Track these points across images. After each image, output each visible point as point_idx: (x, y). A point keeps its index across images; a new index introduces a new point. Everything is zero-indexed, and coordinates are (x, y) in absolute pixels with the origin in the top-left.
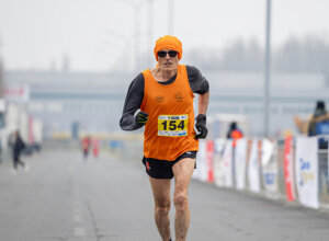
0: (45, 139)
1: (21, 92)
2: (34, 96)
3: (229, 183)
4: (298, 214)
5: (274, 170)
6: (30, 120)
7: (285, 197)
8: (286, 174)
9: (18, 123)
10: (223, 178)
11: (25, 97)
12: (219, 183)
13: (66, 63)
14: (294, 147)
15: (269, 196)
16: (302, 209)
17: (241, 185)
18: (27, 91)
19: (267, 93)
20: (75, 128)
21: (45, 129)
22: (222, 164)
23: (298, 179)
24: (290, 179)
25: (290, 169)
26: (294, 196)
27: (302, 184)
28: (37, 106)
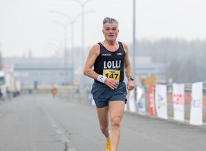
0: (22, 90)
1: (10, 67)
2: (15, 69)
5: (143, 101)
6: (16, 80)
7: (149, 114)
8: (150, 103)
9: (11, 82)
11: (12, 70)
13: (30, 53)
14: (154, 91)
15: (141, 113)
18: (12, 67)
20: (36, 84)
21: (22, 85)
23: (157, 105)
24: (152, 106)
25: (152, 100)
26: (154, 113)
27: (159, 107)
28: (17, 74)
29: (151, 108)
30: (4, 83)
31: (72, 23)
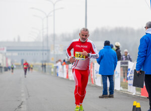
1: (3, 49)
4: (95, 88)
6: (7, 59)
7: (91, 83)
8: (91, 75)
11: (5, 51)
12: (70, 79)
13: (19, 39)
14: (94, 67)
16: (97, 86)
18: (5, 49)
20: (22, 61)
21: (12, 62)
23: (95, 77)
24: (92, 77)
25: (92, 73)
26: (94, 82)
28: (9, 54)
29: (92, 79)
31: (47, 17)
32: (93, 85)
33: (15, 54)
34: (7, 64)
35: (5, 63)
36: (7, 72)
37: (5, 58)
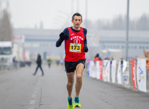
1: (21, 38)
2: (27, 40)
3: (109, 80)
5: (128, 74)
6: (24, 51)
7: (133, 87)
8: (133, 76)
9: (18, 52)
10: (106, 78)
11: (23, 40)
12: (105, 80)
13: (42, 25)
14: (136, 64)
15: (126, 86)
16: (139, 92)
17: (114, 81)
18: (24, 38)
19: (127, 39)
20: (45, 54)
21: (31, 56)
22: (106, 71)
23: (138, 79)
24: (134, 79)
25: (134, 74)
26: (136, 86)
27: (140, 81)
28: (28, 45)
29: (134, 81)
30: (11, 53)
32: (135, 89)
33: (36, 45)
34: (24, 58)
35: (21, 56)
36: (23, 69)
37: (21, 50)
